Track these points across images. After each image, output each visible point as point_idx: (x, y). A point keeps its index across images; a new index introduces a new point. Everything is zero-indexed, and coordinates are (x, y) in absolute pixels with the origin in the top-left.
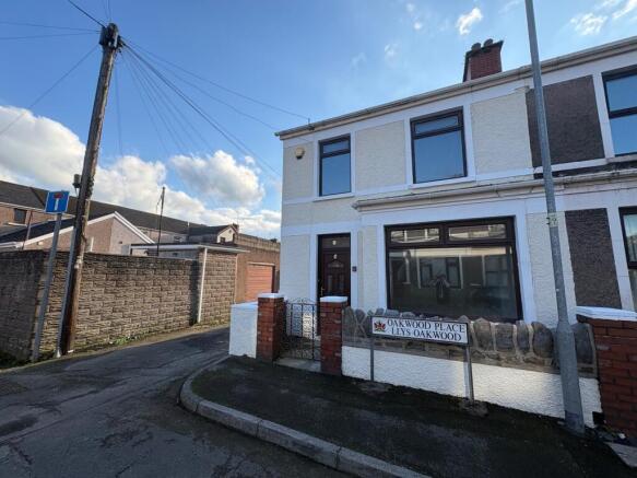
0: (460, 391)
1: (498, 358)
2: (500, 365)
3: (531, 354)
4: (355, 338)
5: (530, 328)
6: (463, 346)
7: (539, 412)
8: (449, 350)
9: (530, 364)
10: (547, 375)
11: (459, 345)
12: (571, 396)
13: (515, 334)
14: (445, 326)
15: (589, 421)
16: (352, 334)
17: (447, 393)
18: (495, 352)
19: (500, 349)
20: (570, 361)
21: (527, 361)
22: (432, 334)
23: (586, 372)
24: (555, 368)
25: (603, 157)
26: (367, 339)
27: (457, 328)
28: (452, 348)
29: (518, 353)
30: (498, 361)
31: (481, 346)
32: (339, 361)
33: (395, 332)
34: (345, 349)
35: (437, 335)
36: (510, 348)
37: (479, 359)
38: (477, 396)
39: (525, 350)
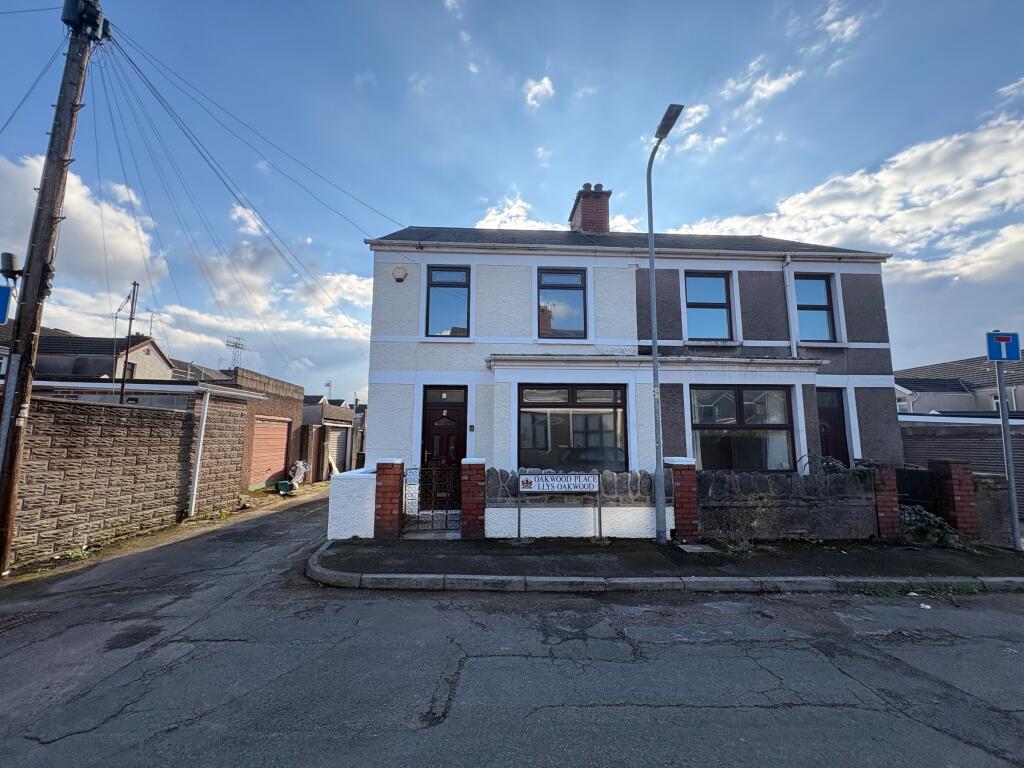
0: (590, 532)
1: (618, 501)
2: (618, 506)
3: (639, 495)
4: (499, 499)
5: (639, 474)
6: (593, 494)
7: (642, 536)
8: (584, 498)
9: (638, 502)
10: (648, 508)
11: (591, 493)
12: (660, 520)
13: (629, 480)
14: (582, 478)
15: (668, 536)
16: (496, 495)
17: (580, 536)
18: (615, 496)
19: (619, 493)
20: (661, 497)
21: (636, 500)
22: (572, 487)
23: (668, 502)
24: (653, 503)
25: (681, 339)
26: (511, 499)
27: (591, 479)
28: (585, 496)
29: (631, 494)
30: (618, 503)
31: (606, 492)
32: (482, 523)
33: (541, 487)
34: (488, 511)
35: (576, 487)
36: (626, 492)
37: (604, 503)
38: (604, 535)
39: (635, 492)
